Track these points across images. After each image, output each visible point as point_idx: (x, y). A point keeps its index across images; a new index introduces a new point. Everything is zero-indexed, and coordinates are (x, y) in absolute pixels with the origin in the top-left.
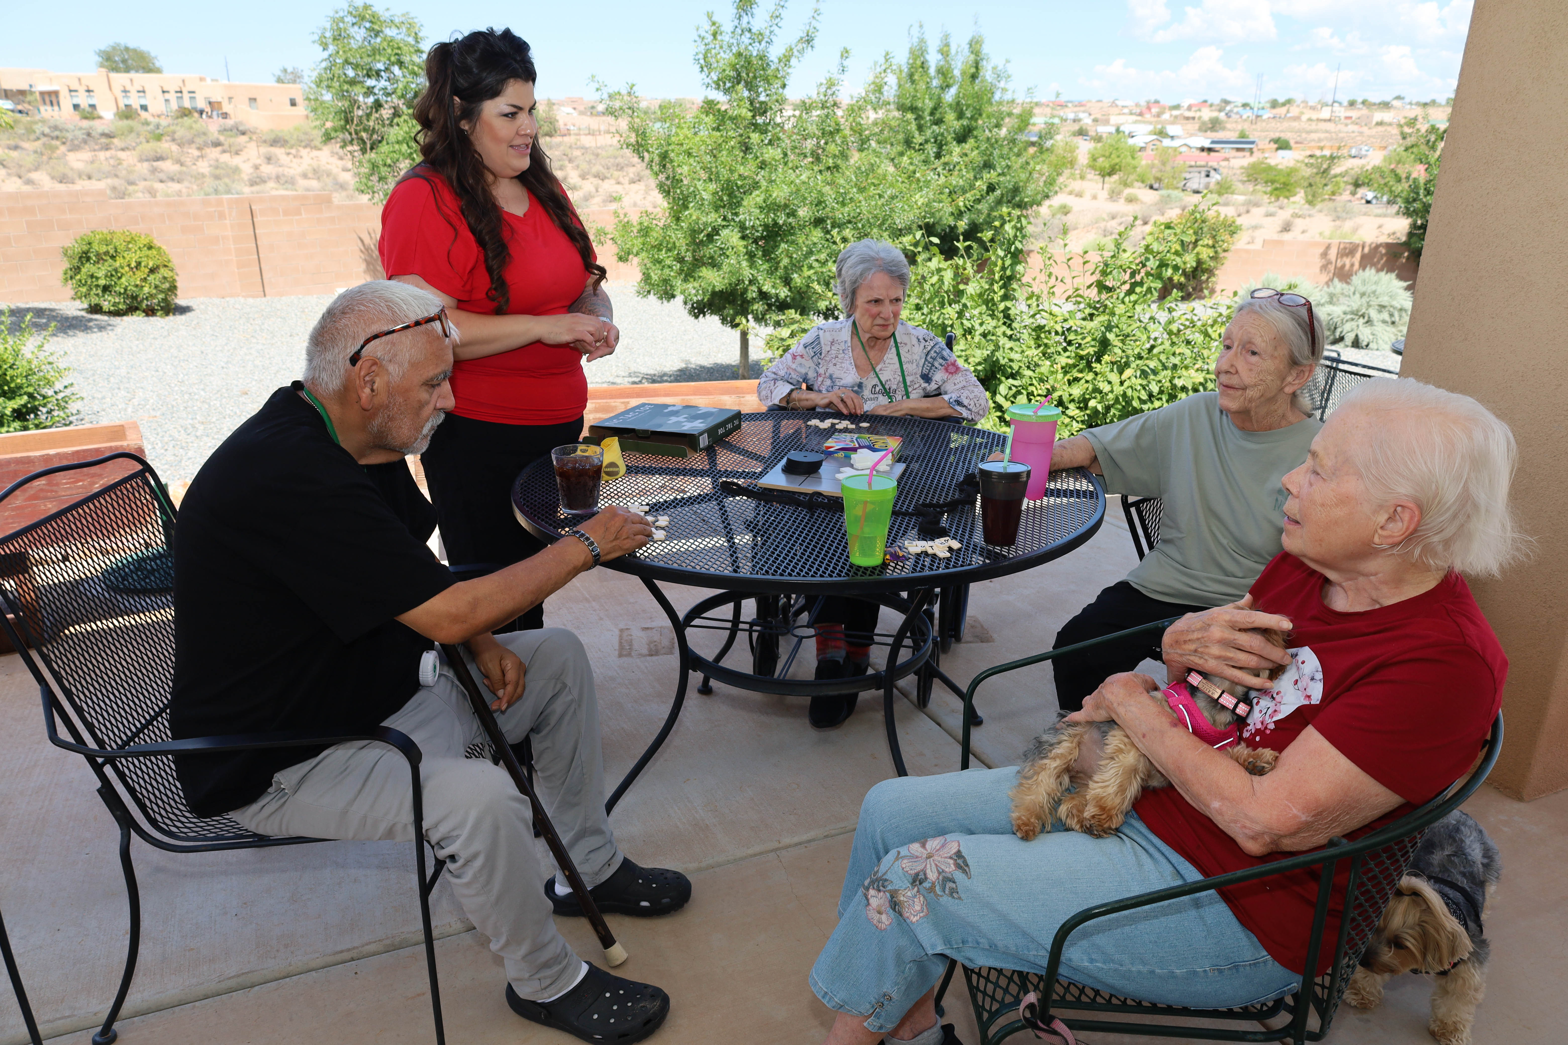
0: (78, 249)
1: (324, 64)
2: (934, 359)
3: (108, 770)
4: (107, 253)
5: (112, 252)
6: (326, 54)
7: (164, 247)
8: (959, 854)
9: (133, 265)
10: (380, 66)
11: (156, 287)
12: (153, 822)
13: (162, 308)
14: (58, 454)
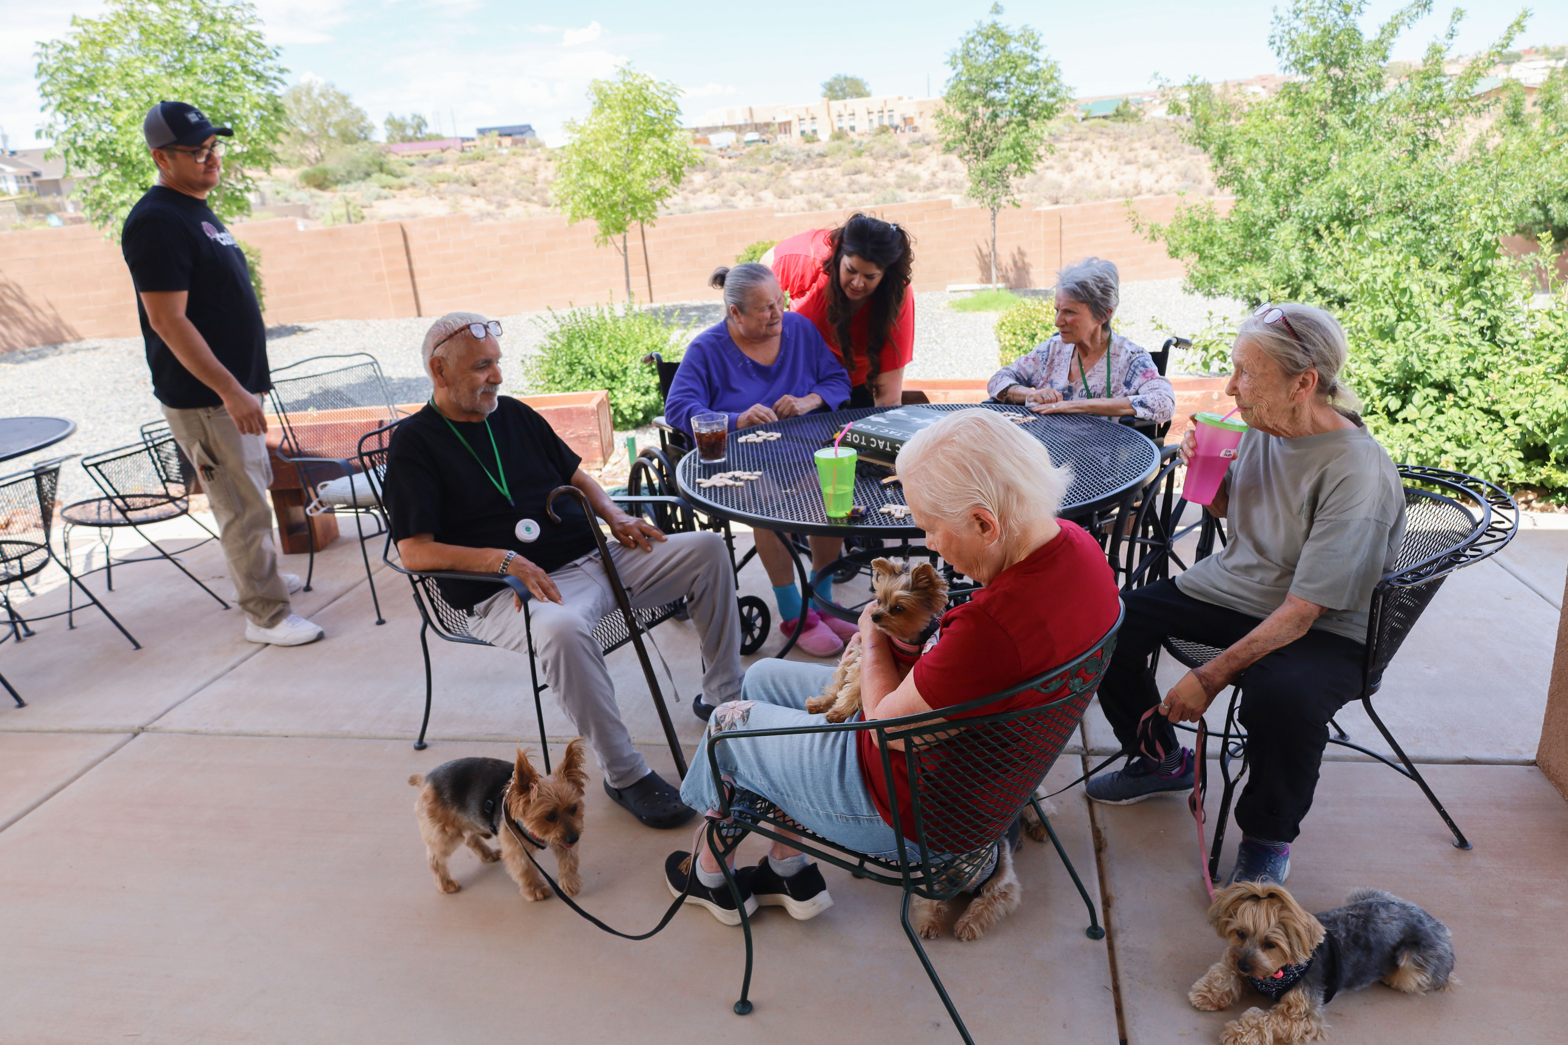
1: (952, 83)
2: (1136, 367)
3: (419, 585)
8: (748, 711)
10: (999, 79)
12: (441, 622)
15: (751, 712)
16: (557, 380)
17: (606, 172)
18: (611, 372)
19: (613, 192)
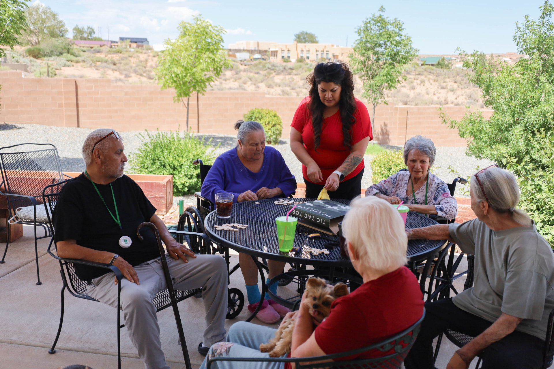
0: (249, 115)
1: (358, 42)
2: (440, 191)
3: (64, 266)
4: (258, 117)
5: (260, 117)
6: (359, 37)
7: (280, 116)
8: (229, 348)
9: (267, 123)
10: (381, 42)
11: (274, 132)
12: (73, 286)
13: (274, 141)
15: (231, 349)
16: (146, 167)
17: (183, 66)
18: (174, 166)
19: (185, 76)
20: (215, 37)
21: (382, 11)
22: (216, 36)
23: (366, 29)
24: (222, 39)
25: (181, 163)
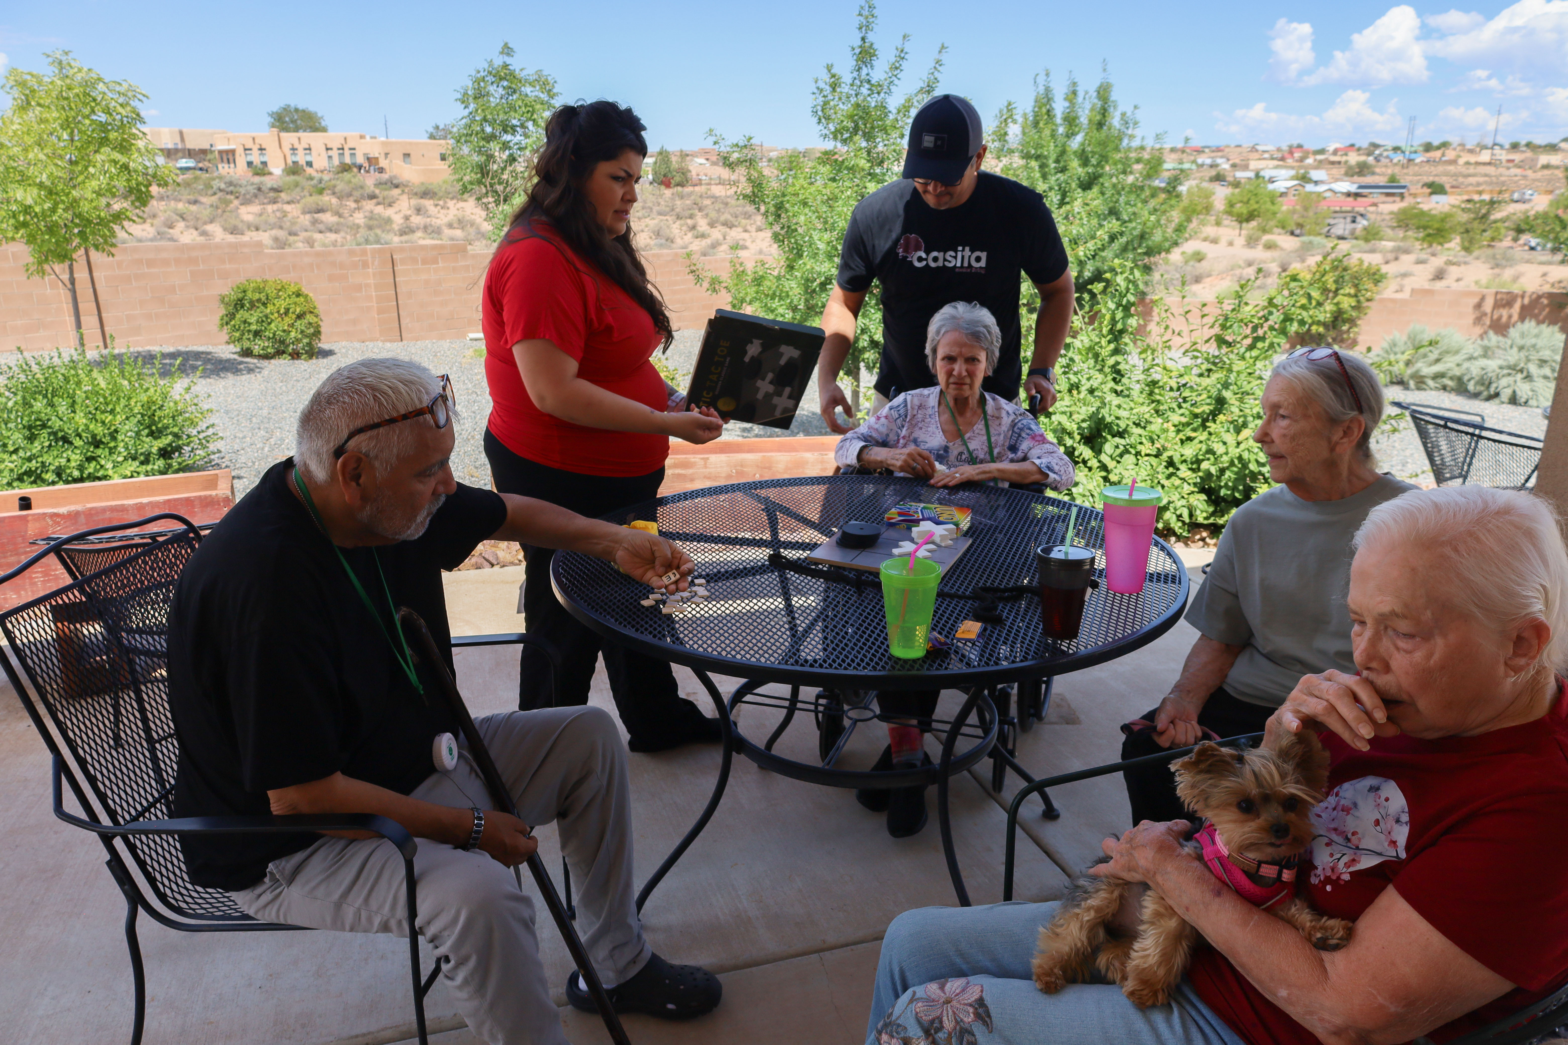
0: (234, 297)
1: (465, 121)
2: (1021, 430)
4: (259, 300)
5: (264, 299)
6: (466, 112)
7: (311, 295)
8: (981, 1002)
9: (282, 311)
10: (516, 122)
11: (302, 332)
13: (307, 352)
14: (150, 503)
15: (988, 1001)
20: (120, 109)
21: (508, 54)
22: (121, 105)
23: (480, 95)
24: (138, 115)
25: (113, 428)
